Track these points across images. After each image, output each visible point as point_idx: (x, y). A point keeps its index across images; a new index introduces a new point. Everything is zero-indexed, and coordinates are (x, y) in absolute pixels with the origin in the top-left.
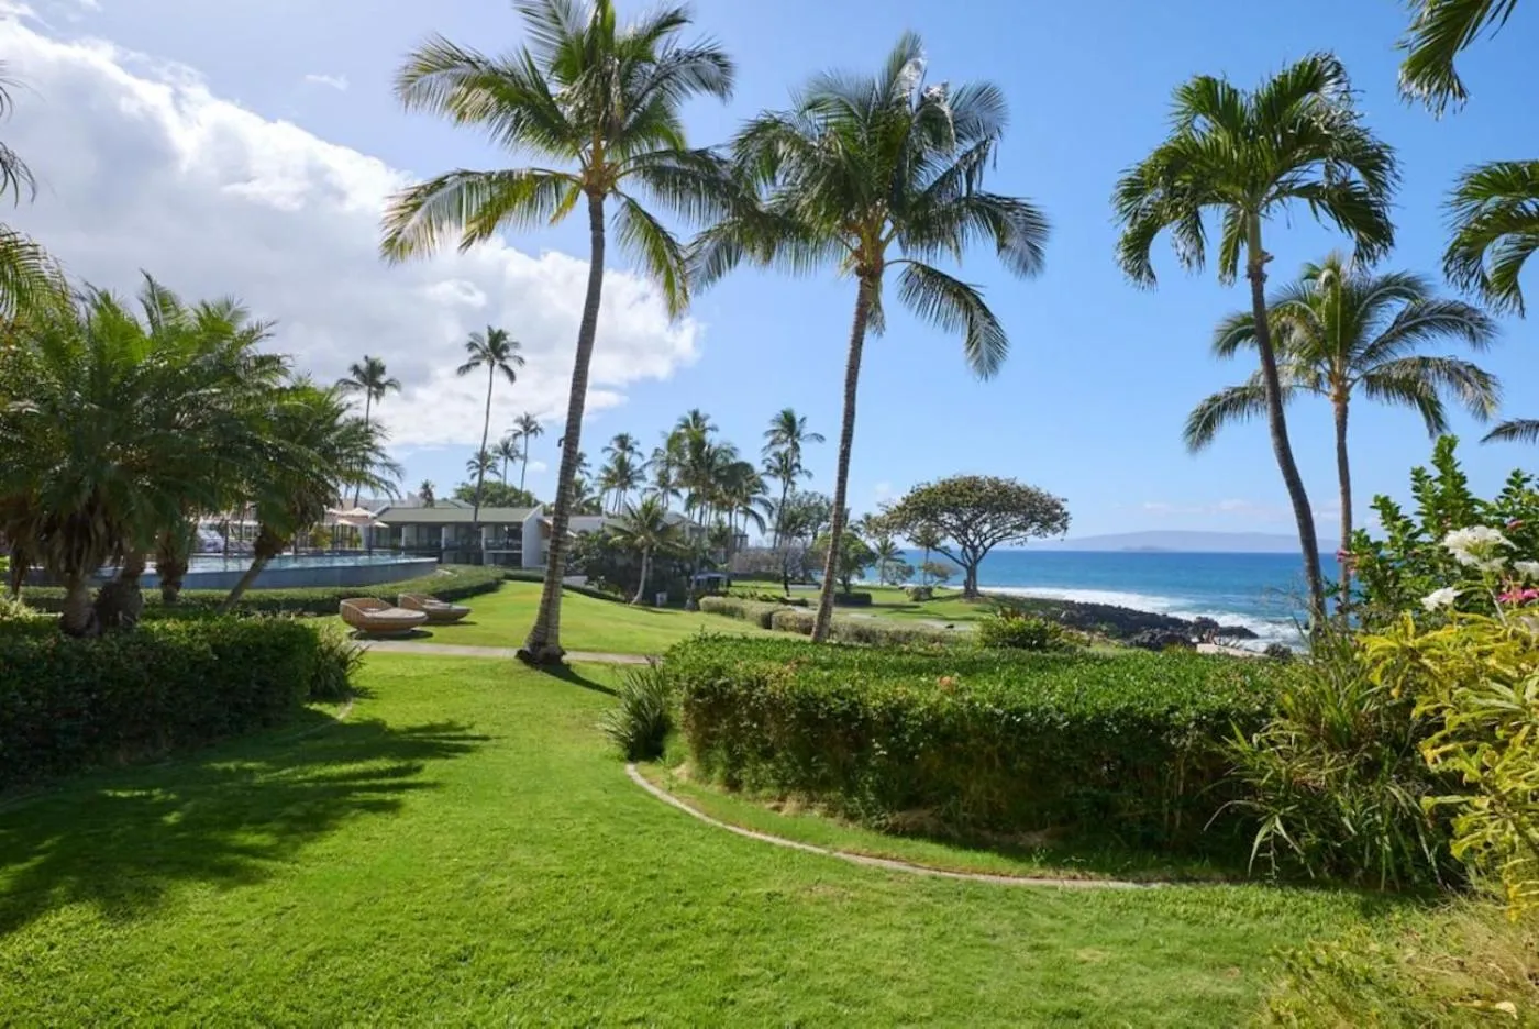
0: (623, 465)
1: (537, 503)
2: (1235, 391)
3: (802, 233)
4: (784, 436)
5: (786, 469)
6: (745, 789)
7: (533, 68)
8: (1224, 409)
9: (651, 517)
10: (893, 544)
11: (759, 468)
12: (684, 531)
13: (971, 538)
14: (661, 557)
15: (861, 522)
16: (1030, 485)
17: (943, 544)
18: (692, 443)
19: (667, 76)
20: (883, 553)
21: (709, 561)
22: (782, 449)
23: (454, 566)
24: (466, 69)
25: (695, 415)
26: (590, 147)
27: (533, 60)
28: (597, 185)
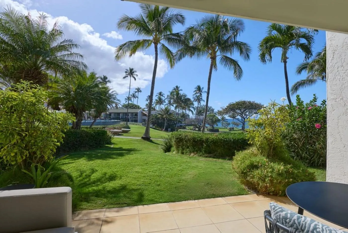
0: (160, 99)
1: (141, 108)
2: (302, 81)
3: (199, 50)
4: (198, 92)
5: (199, 99)
6: (185, 154)
7: (143, 18)
8: (300, 85)
9: (167, 111)
10: (225, 117)
11: (192, 99)
12: (174, 114)
13: (244, 116)
14: (169, 120)
15: (217, 112)
16: (258, 103)
17: (237, 117)
18: (176, 94)
19: (171, 19)
20: (223, 120)
21: (180, 121)
22: (198, 95)
23: (123, 122)
24: (130, 21)
25: (177, 87)
26: (155, 34)
27: (143, 17)
28: (156, 42)
